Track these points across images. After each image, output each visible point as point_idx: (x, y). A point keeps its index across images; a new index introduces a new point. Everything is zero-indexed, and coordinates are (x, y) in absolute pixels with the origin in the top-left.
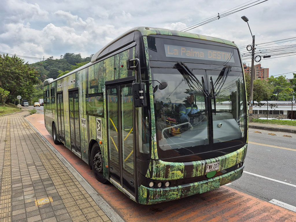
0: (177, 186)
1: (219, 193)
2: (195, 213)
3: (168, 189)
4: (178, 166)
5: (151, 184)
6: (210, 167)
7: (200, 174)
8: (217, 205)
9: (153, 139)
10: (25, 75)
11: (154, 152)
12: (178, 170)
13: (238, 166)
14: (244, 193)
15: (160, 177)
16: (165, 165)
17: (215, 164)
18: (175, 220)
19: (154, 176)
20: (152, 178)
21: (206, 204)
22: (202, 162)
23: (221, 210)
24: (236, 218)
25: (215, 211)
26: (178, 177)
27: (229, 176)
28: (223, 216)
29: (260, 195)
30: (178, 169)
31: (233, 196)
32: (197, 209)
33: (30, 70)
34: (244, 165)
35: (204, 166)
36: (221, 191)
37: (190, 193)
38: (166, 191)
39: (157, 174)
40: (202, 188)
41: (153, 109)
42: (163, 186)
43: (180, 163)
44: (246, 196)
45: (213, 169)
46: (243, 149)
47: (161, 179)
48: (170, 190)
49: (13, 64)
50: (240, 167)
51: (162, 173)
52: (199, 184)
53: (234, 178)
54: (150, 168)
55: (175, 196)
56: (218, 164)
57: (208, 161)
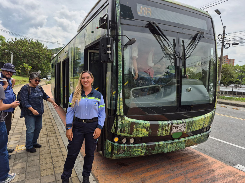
0: (142, 143)
1: (184, 154)
2: (159, 171)
3: (132, 145)
4: (143, 124)
5: (116, 139)
6: (176, 128)
7: (165, 134)
8: (181, 165)
9: (119, 95)
10: (44, 55)
11: (119, 108)
12: (143, 128)
13: (205, 130)
14: (209, 156)
15: (124, 133)
16: (130, 121)
17: (182, 125)
18: (138, 176)
19: (119, 132)
20: (117, 133)
21: (171, 163)
22: (168, 122)
23: (185, 170)
24: (200, 180)
25: (178, 171)
26: (142, 134)
27: (195, 139)
28: (186, 177)
29: (225, 159)
30: (143, 126)
31: (197, 158)
32: (161, 167)
33: (48, 52)
34: (210, 130)
35: (170, 126)
36: (187, 152)
37: (154, 152)
38: (130, 147)
39: (121, 129)
40: (167, 148)
41: (121, 66)
42: (128, 142)
43: (145, 121)
44: (211, 159)
45: (179, 130)
46: (211, 114)
47: (126, 135)
48: (134, 146)
49: (36, 47)
50: (206, 131)
51: (126, 129)
52: (164, 143)
53: (199, 141)
54: (115, 124)
55: (139, 153)
56: (184, 126)
57: (174, 122)
